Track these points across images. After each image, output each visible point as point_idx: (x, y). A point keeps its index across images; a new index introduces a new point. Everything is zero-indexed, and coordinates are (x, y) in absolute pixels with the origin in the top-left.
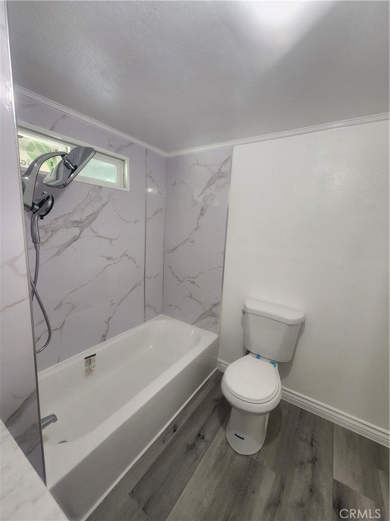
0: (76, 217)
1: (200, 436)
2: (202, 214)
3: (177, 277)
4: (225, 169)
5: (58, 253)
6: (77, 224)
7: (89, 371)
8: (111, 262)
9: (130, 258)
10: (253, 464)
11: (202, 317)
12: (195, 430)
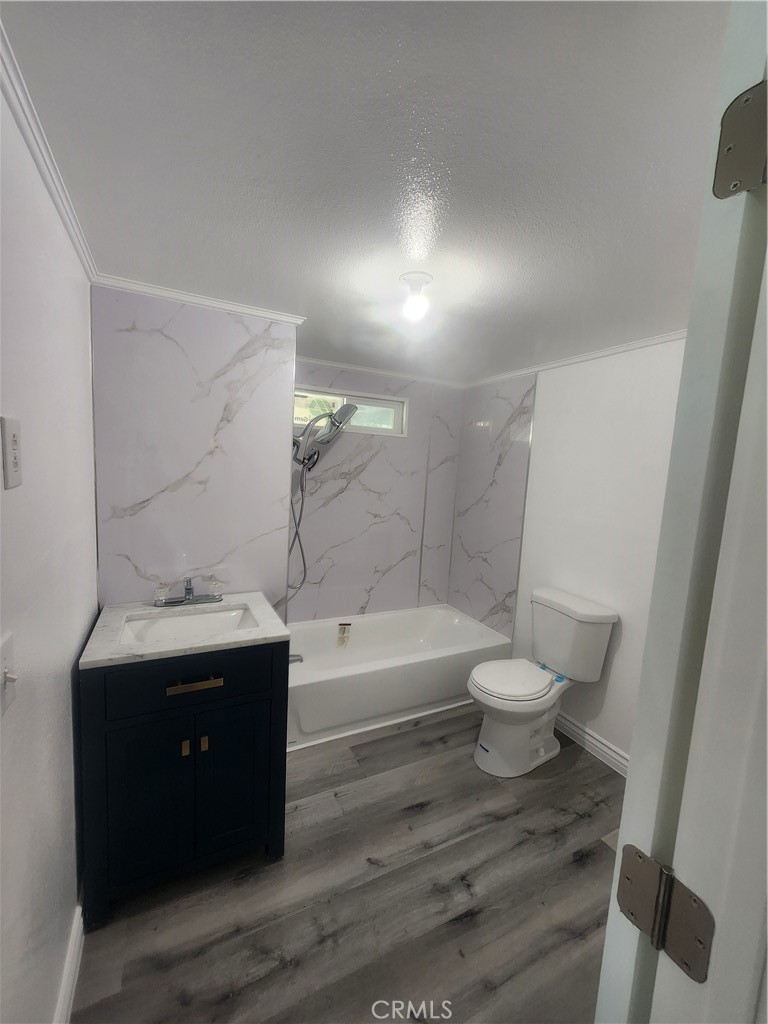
0: (345, 469)
1: (442, 740)
2: (499, 464)
3: (466, 551)
4: (527, 403)
5: (324, 505)
6: (345, 475)
7: (342, 641)
8: (377, 520)
9: (402, 518)
10: (494, 784)
11: (493, 611)
12: (441, 733)
